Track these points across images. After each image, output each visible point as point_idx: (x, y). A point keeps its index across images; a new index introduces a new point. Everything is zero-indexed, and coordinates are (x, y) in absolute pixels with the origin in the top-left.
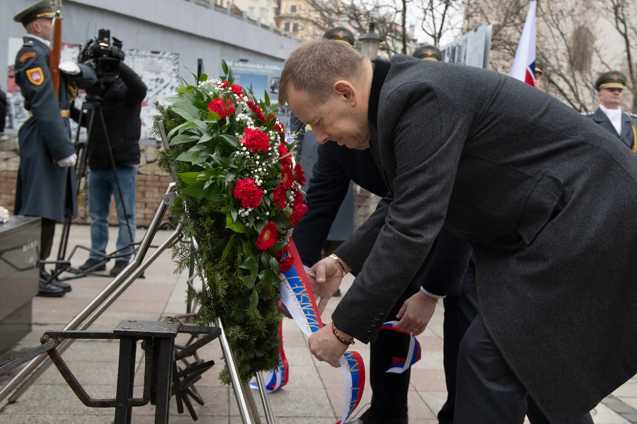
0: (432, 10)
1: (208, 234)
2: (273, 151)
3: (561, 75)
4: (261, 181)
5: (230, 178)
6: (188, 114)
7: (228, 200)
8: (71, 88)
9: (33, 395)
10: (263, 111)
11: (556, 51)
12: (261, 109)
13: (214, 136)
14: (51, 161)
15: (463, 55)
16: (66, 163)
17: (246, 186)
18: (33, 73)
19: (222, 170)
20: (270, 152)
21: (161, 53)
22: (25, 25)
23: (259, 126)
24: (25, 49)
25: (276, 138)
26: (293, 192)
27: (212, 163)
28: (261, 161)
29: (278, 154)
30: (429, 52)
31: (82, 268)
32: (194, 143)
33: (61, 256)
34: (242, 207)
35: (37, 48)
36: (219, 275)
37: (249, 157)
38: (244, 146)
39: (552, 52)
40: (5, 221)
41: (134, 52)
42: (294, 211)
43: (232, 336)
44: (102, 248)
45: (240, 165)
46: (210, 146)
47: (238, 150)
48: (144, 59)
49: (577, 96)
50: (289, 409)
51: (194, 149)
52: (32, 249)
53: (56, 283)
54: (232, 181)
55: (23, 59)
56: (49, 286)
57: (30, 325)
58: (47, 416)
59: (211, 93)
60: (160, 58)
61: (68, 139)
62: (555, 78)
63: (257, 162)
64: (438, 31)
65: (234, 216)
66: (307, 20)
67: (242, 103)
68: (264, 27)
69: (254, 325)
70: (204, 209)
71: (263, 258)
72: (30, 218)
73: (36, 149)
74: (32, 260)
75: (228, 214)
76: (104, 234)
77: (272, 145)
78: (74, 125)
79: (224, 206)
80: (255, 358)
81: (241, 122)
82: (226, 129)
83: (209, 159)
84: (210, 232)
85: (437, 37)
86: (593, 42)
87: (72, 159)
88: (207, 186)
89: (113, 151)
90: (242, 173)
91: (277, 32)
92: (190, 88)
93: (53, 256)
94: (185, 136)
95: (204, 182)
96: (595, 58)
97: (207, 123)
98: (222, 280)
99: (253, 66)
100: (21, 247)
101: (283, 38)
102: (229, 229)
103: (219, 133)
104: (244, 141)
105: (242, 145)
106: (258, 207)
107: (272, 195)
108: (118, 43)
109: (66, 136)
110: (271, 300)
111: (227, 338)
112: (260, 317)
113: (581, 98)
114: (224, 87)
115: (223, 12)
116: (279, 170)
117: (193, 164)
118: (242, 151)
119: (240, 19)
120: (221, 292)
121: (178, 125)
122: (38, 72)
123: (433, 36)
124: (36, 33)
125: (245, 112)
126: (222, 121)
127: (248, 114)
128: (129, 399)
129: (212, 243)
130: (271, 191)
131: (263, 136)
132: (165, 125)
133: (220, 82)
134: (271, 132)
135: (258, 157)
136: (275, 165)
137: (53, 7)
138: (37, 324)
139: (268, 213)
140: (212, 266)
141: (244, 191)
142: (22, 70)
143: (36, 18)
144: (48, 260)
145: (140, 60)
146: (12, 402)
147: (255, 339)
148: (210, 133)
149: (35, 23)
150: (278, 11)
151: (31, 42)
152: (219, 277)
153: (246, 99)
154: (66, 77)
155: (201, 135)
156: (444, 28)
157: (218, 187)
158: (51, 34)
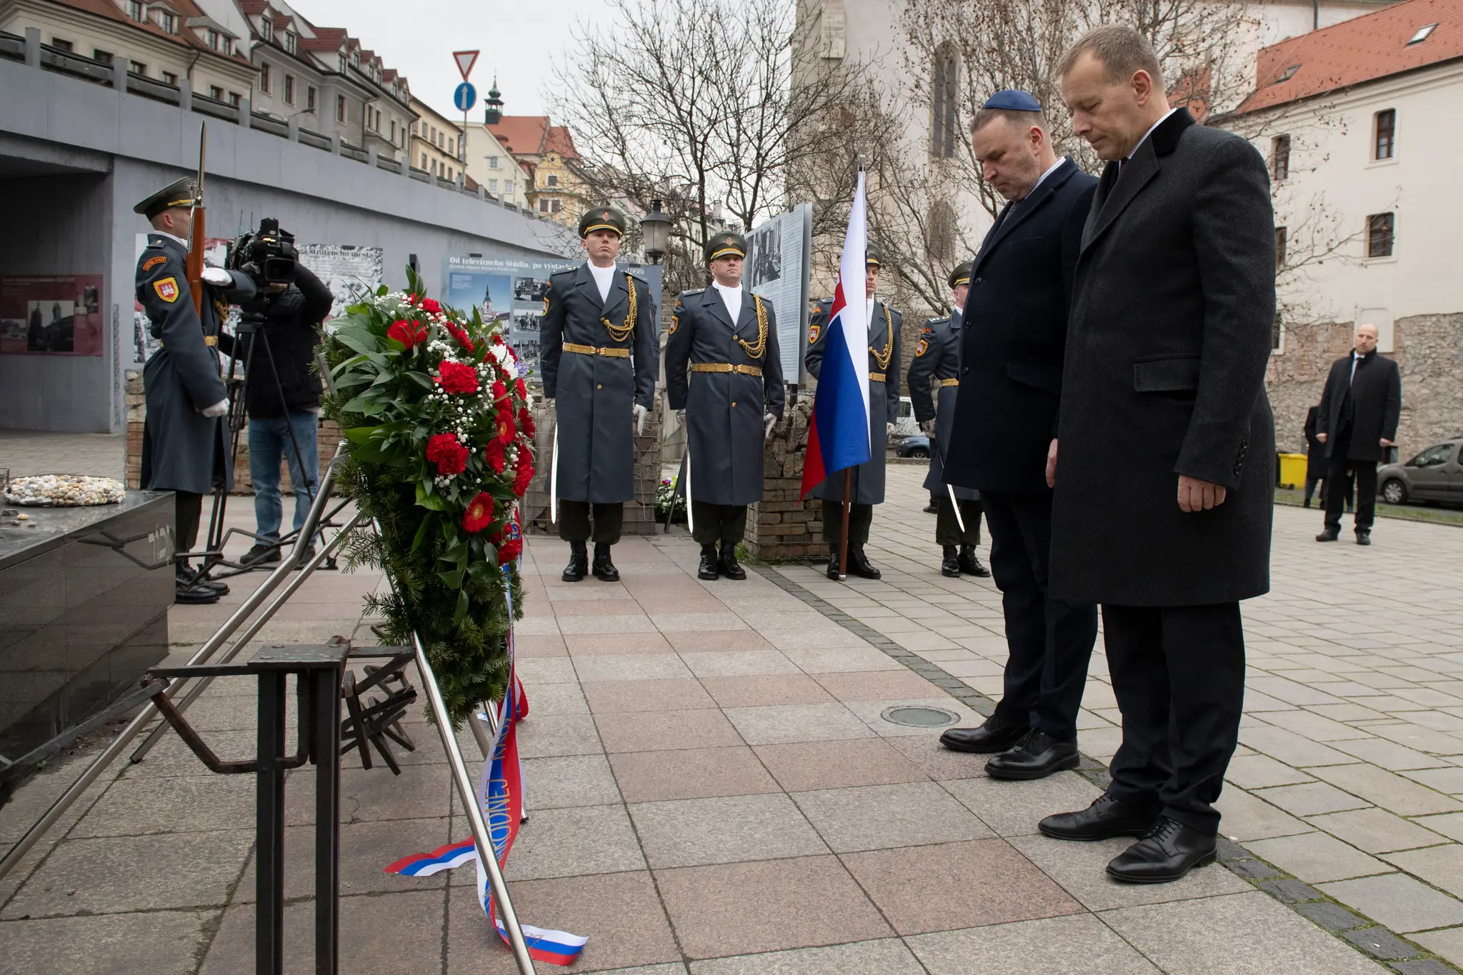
0: (739, 181)
1: (392, 515)
2: (484, 391)
3: (916, 266)
4: (466, 436)
5: (419, 433)
6: (360, 343)
7: (418, 464)
8: (218, 304)
9: (168, 749)
10: (471, 335)
11: (907, 233)
12: (467, 333)
13: (397, 373)
14: (194, 409)
15: (776, 245)
16: (215, 412)
17: (444, 443)
18: (164, 285)
19: (409, 422)
20: (480, 393)
21: (357, 248)
22: (150, 218)
23: (464, 357)
24: (151, 252)
25: (489, 373)
26: (515, 449)
27: (394, 413)
28: (465, 407)
29: (492, 396)
30: (730, 242)
31: (244, 560)
32: (367, 385)
33: (214, 543)
34: (440, 474)
35: (168, 250)
36: (410, 572)
37: (447, 402)
38: (440, 387)
39: (901, 235)
40: (119, 500)
41: (318, 248)
42: (518, 474)
43: (435, 657)
44: (274, 529)
45: (433, 415)
46: (391, 389)
47: (431, 393)
48: (332, 257)
49: (937, 293)
50: (538, 746)
51: (367, 394)
52: (162, 538)
53: (206, 583)
54: (424, 438)
55: (147, 267)
56: (195, 587)
57: (166, 646)
58: (188, 779)
59: (393, 313)
60: (356, 255)
61: (217, 378)
62: (907, 269)
63: (460, 409)
64: (748, 210)
65: (428, 487)
66: (571, 196)
67: (438, 325)
68: (510, 206)
69: (466, 639)
70: (384, 479)
71: (475, 546)
72: (159, 493)
73: (169, 393)
74: (164, 554)
75: (418, 486)
76: (275, 508)
77: (483, 384)
78: (225, 359)
79: (412, 473)
80: (473, 686)
81: (436, 352)
82: (415, 363)
83: (390, 408)
84: (395, 511)
85: (748, 218)
86: (955, 221)
87: (224, 405)
88: (385, 446)
89: (284, 388)
90: (438, 426)
91: (528, 214)
92: (364, 305)
93: (200, 546)
94: (355, 375)
95: (381, 441)
96: (958, 242)
97: (386, 357)
98: (415, 578)
99: (489, 263)
100: (146, 536)
101: (537, 221)
102: (421, 507)
103: (403, 369)
104: (440, 379)
105: (437, 385)
106: (465, 472)
107: (484, 454)
108: (288, 238)
109: (214, 374)
110: (490, 602)
111: (428, 659)
112: (474, 627)
113: (943, 296)
114: (412, 303)
115: (449, 188)
116: (495, 419)
117: (366, 415)
118: (438, 394)
119: (473, 196)
120: (415, 596)
121: (347, 358)
122: (171, 283)
123: (743, 216)
124: (167, 229)
125: (443, 338)
126: (408, 352)
127: (448, 341)
128: (278, 759)
129: (398, 527)
130: (483, 449)
131: (468, 372)
132: (329, 360)
133: (405, 296)
134: (481, 365)
135: (462, 402)
136: (489, 413)
137: (191, 192)
138: (176, 644)
139: (479, 480)
140: (399, 559)
141: (441, 452)
142: (147, 281)
143: (166, 208)
144: (193, 551)
145: (326, 258)
146: (135, 760)
147: (469, 659)
148: (390, 369)
149: (165, 214)
150: (530, 183)
151: (159, 241)
152: (410, 575)
153: (444, 319)
154: (211, 290)
155: (377, 373)
156: (757, 206)
157: (403, 446)
158: (189, 229)
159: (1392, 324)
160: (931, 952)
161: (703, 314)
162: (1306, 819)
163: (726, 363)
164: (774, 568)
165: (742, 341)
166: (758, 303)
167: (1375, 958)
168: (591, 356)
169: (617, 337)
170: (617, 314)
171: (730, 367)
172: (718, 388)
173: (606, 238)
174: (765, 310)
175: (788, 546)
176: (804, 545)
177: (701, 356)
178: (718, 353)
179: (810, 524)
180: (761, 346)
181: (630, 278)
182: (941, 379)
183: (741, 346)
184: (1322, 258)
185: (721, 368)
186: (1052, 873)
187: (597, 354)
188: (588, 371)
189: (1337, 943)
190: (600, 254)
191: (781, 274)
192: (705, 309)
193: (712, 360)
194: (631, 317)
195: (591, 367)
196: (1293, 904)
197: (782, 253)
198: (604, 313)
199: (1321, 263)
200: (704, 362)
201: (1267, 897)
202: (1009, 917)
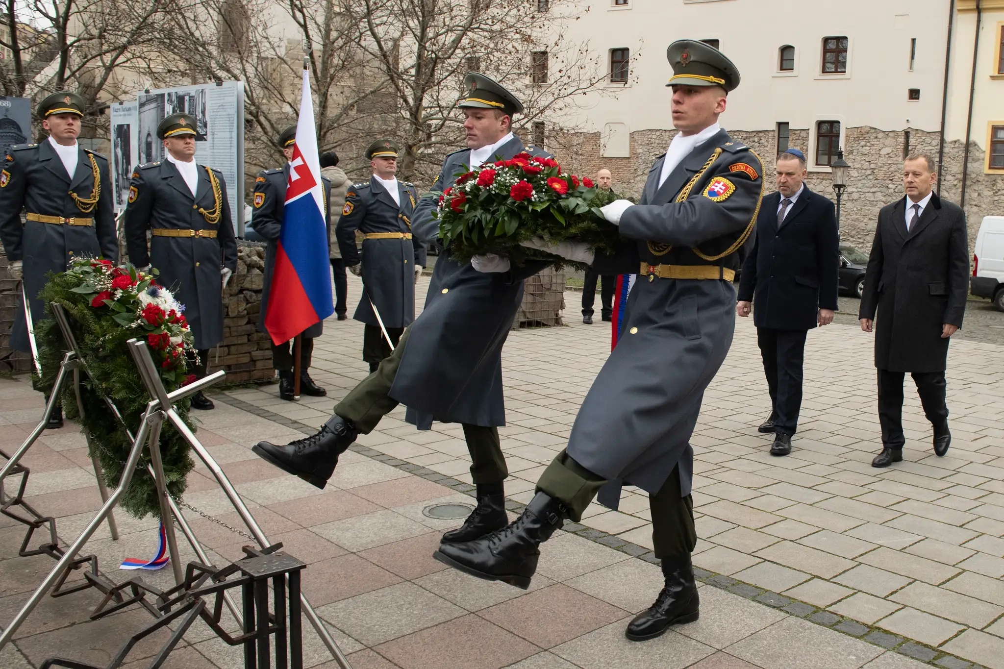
15: (199, 110)
30: (183, 122)
64: (61, 14)
85: (61, 22)
123: (56, 21)
159: (628, 136)
160: (569, 654)
161: (162, 186)
162: (708, 540)
163: (188, 229)
164: (227, 393)
165: (202, 210)
166: (211, 175)
167: (774, 607)
168: (61, 225)
169: (84, 209)
170: (84, 189)
171: (192, 233)
172: (183, 251)
173: (71, 121)
174: (218, 181)
175: (235, 373)
176: (249, 371)
177: (161, 221)
178: (178, 220)
179: (254, 353)
180: (217, 215)
181: (91, 155)
182: (365, 232)
183: (201, 214)
184: (586, 90)
185: (184, 233)
186: (601, 597)
187: (66, 223)
188: (60, 241)
189: (754, 604)
190: (66, 135)
191: (209, 137)
192: (165, 182)
193: (174, 226)
194: (96, 190)
195: (62, 235)
196: (726, 588)
197: (207, 118)
198: (72, 187)
199: (585, 93)
200: (166, 228)
201: (712, 587)
202: (594, 626)
